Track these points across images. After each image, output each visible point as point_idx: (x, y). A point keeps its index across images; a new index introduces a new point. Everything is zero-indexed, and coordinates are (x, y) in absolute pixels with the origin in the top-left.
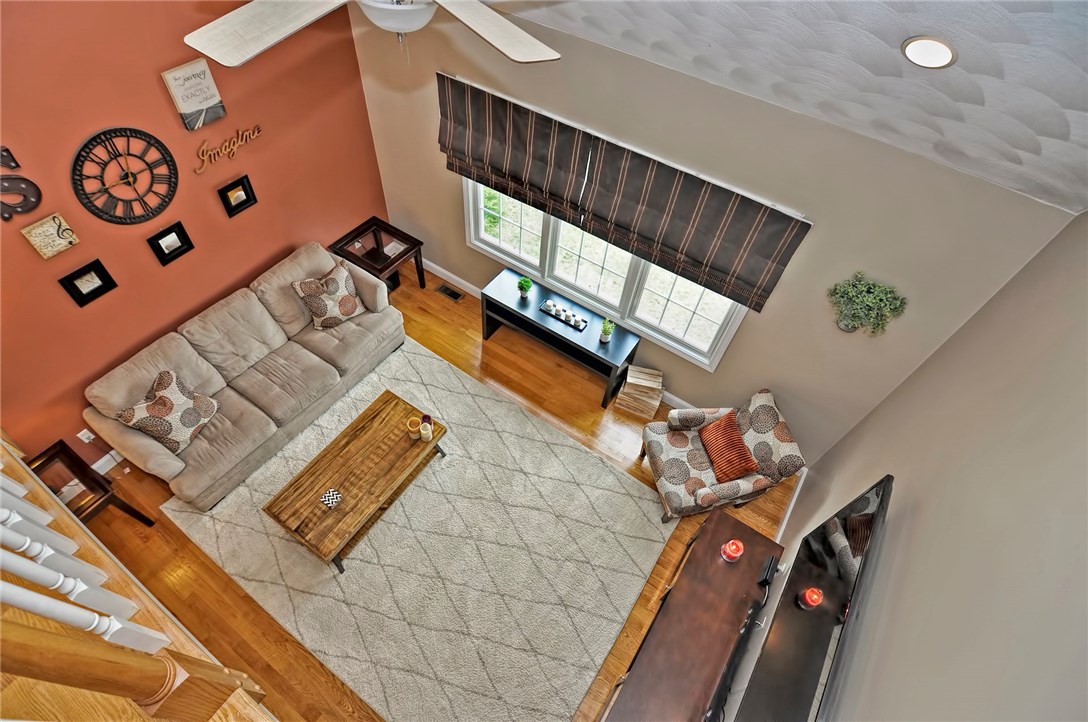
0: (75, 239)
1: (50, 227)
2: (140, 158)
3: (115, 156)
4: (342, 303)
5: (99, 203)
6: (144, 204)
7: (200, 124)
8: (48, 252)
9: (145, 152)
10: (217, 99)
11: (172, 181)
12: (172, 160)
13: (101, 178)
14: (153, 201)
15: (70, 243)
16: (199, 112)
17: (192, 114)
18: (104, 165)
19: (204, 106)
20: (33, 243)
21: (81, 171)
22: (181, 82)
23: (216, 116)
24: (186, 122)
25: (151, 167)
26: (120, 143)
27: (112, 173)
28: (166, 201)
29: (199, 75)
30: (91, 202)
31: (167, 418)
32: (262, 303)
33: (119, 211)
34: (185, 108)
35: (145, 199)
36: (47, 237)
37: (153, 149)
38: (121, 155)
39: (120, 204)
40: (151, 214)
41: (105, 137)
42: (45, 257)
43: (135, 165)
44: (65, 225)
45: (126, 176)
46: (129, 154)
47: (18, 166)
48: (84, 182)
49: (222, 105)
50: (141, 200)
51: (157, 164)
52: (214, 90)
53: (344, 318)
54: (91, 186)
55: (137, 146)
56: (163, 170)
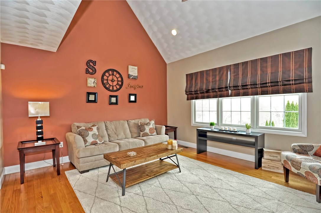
0: (96, 86)
1: (93, 80)
2: (117, 78)
3: (113, 75)
4: (150, 129)
5: (105, 82)
6: (113, 88)
7: (131, 78)
8: (89, 85)
9: (119, 77)
10: (137, 75)
11: (121, 86)
12: (123, 82)
13: (108, 77)
14: (115, 88)
15: (94, 86)
16: (132, 75)
17: (131, 75)
18: (110, 75)
19: (134, 75)
20: (88, 81)
21: (105, 73)
22: (131, 68)
23: (135, 78)
24: (129, 76)
25: (118, 81)
26: (115, 73)
27: (110, 78)
28: (118, 90)
29: (135, 69)
30: (103, 81)
31: (89, 132)
32: (128, 125)
33: (107, 86)
34: (130, 73)
35: (114, 87)
36: (91, 82)
37: (120, 78)
38: (114, 75)
39: (108, 85)
40: (113, 91)
41: (113, 70)
42: (88, 86)
43: (115, 79)
44: (96, 82)
45: (113, 79)
46: (115, 76)
47: (95, 65)
48: (105, 76)
49: (137, 77)
50: (113, 86)
51: (119, 81)
52: (137, 73)
53: (150, 134)
54: (105, 78)
55: (118, 76)
56: (120, 83)
